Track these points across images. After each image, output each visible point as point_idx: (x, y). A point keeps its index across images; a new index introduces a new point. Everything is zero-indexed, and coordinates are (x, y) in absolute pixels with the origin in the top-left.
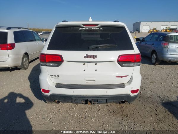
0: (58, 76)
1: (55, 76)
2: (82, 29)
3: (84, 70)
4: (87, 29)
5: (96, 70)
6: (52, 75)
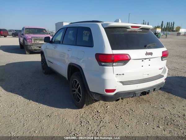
0: (123, 74)
1: (120, 75)
2: (130, 30)
3: (142, 66)
4: (133, 30)
5: (149, 65)
6: (118, 75)
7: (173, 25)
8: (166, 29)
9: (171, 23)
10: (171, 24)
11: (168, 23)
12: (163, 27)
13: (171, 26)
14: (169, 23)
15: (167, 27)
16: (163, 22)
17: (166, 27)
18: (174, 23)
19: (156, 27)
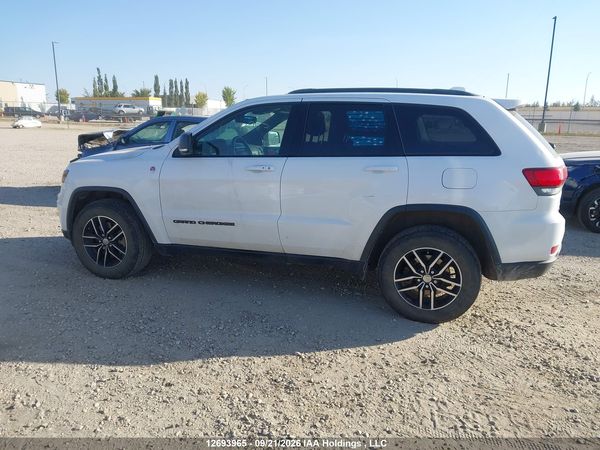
7: (187, 88)
8: (170, 98)
9: (181, 83)
10: (182, 87)
11: (171, 81)
12: (161, 93)
13: (182, 90)
14: (176, 82)
15: (171, 92)
16: (156, 78)
17: (168, 94)
18: (187, 83)
19: (137, 92)
